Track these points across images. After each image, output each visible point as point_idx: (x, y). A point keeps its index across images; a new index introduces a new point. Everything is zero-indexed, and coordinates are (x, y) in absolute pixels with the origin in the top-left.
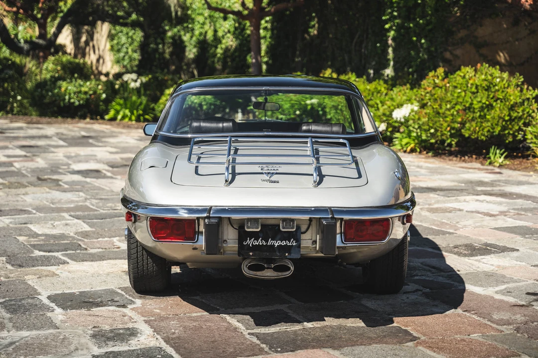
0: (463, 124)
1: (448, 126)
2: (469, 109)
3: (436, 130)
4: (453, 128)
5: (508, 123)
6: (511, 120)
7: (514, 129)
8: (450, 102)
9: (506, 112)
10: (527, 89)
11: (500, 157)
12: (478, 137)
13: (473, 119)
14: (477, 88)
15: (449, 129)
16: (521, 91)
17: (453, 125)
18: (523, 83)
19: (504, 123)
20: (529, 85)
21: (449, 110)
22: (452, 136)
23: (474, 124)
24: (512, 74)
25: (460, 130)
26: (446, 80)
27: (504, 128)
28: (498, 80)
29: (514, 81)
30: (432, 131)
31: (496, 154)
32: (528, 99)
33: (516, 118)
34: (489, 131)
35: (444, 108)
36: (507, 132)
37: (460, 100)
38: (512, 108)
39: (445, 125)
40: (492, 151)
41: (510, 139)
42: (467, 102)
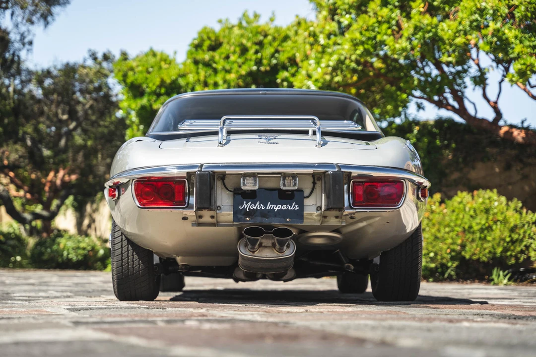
0: (463, 246)
1: (448, 248)
2: (469, 230)
3: (436, 254)
4: (453, 250)
5: (510, 244)
6: (513, 242)
7: (516, 251)
8: (448, 226)
9: (506, 234)
10: (527, 212)
11: (504, 279)
12: (479, 259)
13: (473, 241)
14: (475, 211)
15: (449, 251)
16: (521, 214)
17: (452, 247)
18: (522, 208)
19: (505, 244)
20: (528, 209)
21: (448, 233)
22: (453, 259)
23: (474, 245)
24: (509, 199)
25: (460, 253)
26: (443, 205)
27: (506, 250)
28: (496, 204)
29: (512, 205)
30: (432, 255)
31: (499, 276)
32: (528, 222)
33: (517, 240)
34: (490, 252)
35: (442, 231)
36: (509, 253)
37: (459, 222)
38: (513, 230)
39: (445, 247)
40: (495, 272)
41: (513, 261)
42: (466, 223)
